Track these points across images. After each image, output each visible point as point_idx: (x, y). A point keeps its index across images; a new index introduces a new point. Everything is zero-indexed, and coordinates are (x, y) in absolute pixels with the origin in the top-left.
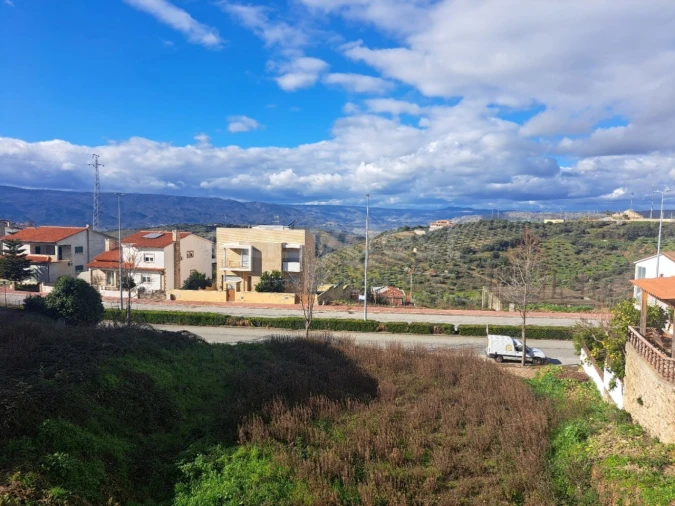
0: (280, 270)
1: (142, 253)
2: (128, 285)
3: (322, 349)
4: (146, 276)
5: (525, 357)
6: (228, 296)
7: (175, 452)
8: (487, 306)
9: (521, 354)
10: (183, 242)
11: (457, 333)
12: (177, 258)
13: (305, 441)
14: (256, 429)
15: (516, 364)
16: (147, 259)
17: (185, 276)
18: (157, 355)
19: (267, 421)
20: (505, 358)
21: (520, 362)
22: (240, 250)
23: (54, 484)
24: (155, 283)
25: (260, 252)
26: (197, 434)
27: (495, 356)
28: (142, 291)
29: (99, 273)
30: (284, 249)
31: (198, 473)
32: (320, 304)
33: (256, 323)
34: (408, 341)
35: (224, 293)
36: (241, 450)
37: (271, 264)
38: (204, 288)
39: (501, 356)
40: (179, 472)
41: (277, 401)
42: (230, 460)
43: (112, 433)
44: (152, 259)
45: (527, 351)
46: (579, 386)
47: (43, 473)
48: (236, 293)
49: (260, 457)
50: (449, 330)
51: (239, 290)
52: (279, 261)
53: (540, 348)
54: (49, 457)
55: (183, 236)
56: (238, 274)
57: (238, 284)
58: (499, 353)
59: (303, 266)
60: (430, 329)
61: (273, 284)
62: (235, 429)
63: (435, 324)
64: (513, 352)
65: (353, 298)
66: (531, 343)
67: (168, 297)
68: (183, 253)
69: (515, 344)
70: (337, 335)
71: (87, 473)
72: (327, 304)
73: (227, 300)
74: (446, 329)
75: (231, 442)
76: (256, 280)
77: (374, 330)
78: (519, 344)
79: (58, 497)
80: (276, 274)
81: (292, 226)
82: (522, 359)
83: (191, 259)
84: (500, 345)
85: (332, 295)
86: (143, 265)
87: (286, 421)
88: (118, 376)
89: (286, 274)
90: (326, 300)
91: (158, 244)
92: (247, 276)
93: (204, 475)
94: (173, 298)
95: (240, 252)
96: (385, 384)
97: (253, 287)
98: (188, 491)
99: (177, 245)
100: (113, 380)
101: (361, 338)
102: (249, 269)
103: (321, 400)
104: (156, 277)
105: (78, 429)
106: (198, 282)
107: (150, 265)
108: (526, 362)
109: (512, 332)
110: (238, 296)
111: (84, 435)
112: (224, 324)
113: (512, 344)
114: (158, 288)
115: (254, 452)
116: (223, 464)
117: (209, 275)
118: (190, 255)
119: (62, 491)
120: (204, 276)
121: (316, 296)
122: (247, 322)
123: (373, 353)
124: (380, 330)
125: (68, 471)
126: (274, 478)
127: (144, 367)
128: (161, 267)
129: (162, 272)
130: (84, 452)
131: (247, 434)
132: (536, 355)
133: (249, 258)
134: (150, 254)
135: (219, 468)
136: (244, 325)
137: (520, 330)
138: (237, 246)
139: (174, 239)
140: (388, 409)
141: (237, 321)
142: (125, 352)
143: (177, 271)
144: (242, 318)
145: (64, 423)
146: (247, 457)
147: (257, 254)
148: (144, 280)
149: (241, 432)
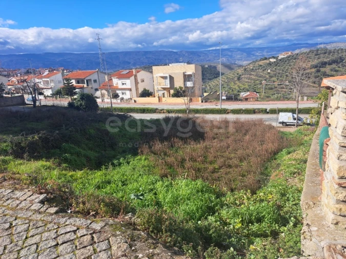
0: (182, 86)
1: (121, 81)
4: (124, 92)
5: (297, 123)
6: (159, 100)
7: (114, 157)
9: (295, 121)
10: (138, 75)
11: (268, 113)
12: (136, 83)
14: (146, 150)
15: (292, 127)
16: (123, 84)
17: (140, 90)
19: (150, 147)
20: (287, 124)
21: (294, 125)
24: (127, 95)
25: (173, 78)
27: (283, 123)
28: (122, 99)
29: (104, 91)
30: (185, 75)
31: (120, 164)
32: (202, 102)
33: (169, 111)
35: (158, 99)
36: (139, 157)
37: (179, 83)
38: (149, 96)
39: (286, 123)
42: (134, 160)
43: (91, 150)
44: (125, 84)
45: (299, 119)
47: (62, 160)
48: (163, 98)
49: (145, 159)
50: (265, 111)
51: (164, 97)
52: (182, 81)
54: (64, 155)
55: (138, 72)
56: (164, 89)
57: (164, 94)
58: (285, 121)
59: (194, 84)
60: (254, 112)
61: (178, 94)
63: (258, 109)
64: (292, 121)
65: (218, 98)
66: (301, 116)
67: (133, 101)
68: (139, 81)
69: (293, 116)
72: (206, 102)
73: (159, 102)
74: (262, 111)
75: (135, 154)
76: (172, 92)
77: (225, 113)
78: (295, 116)
80: (181, 88)
81: (189, 63)
82: (296, 124)
83: (143, 83)
84: (286, 117)
85: (209, 97)
86: (120, 86)
88: (95, 130)
89: (186, 87)
90: (206, 100)
91: (127, 76)
92: (168, 90)
94: (135, 101)
95: (164, 78)
97: (171, 95)
99: (136, 76)
100: (92, 131)
102: (169, 86)
104: (128, 92)
105: (76, 148)
106: (146, 94)
107: (124, 87)
108: (298, 125)
109: (293, 111)
110: (164, 99)
111: (78, 149)
112: (155, 112)
113: (292, 116)
114: (130, 97)
115: (144, 158)
116: (130, 161)
117: (151, 90)
118: (143, 81)
120: (148, 91)
121: (200, 98)
122: (165, 111)
124: (228, 113)
125: (71, 160)
126: (148, 166)
128: (129, 87)
129: (130, 90)
130: (78, 154)
131: (142, 151)
133: (168, 81)
134: (124, 81)
135: (128, 163)
136: (164, 112)
137: (295, 110)
138: (162, 75)
139: (134, 73)
141: (161, 111)
142: (99, 121)
143: (137, 89)
144: (163, 109)
145: (71, 146)
146: (140, 159)
147: (171, 78)
148: (123, 94)
149: (139, 151)
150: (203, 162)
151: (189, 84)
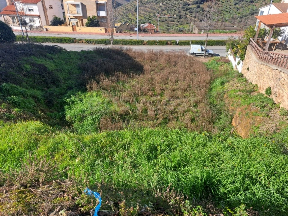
0: (96, 15)
1: (27, 6)
2: (24, 24)
3: (119, 53)
4: (32, 19)
5: (205, 54)
6: (73, 29)
7: (62, 94)
8: (192, 31)
9: (204, 52)
11: (178, 44)
12: (45, 10)
13: (115, 89)
14: (94, 85)
15: (201, 57)
16: (30, 10)
17: (51, 19)
18: (46, 56)
19: (98, 82)
20: (197, 54)
21: (203, 56)
22: (75, 4)
23: (15, 107)
24: (37, 23)
25: (85, 6)
26: (70, 88)
27: (193, 54)
28: (31, 27)
29: (7, 17)
30: (97, 4)
31: (73, 102)
32: (117, 33)
33: (88, 42)
34: (156, 48)
35: (71, 27)
36: (89, 94)
37: (92, 12)
38: (61, 25)
39: (195, 54)
40: (65, 102)
41: (101, 74)
42: (85, 97)
43: (34, 88)
44: (32, 10)
45: (207, 51)
46: (225, 64)
47: (9, 103)
49: (97, 95)
50: (175, 43)
51: (78, 26)
52: (95, 10)
53: (212, 50)
54: (10, 97)
56: (76, 17)
57: (77, 22)
58: (195, 52)
59: (107, 14)
60: (166, 43)
61: (94, 23)
62: (85, 86)
63: (169, 41)
64: (201, 52)
65: (132, 30)
66: (208, 48)
67: (45, 30)
68: (47, 7)
69: (202, 48)
70: (125, 47)
71: (27, 103)
72: (120, 32)
73: (73, 31)
74: (173, 43)
75: (85, 91)
76: (85, 21)
77: (142, 44)
78: (204, 48)
79: (18, 112)
80: (94, 17)
82: (204, 55)
83: (51, 10)
84: (196, 49)
85: (121, 28)
86: (28, 13)
87: (106, 82)
88: (30, 65)
89: (99, 17)
90: (120, 31)
91: (33, 2)
92: (81, 19)
93: (75, 103)
94: (47, 30)
95: (76, 5)
96: (146, 67)
97: (85, 24)
98: (70, 108)
99: (43, 2)
100: (28, 67)
101: (136, 48)
102: (81, 15)
103: (120, 74)
104: (37, 19)
105: (18, 87)
106: (57, 22)
107: (32, 13)
108: (205, 56)
109: (201, 43)
110: (78, 29)
111: (22, 89)
112: (73, 42)
113: (201, 48)
114: (39, 25)
115: (95, 94)
116: (83, 99)
117: (62, 18)
118: (51, 8)
119: (19, 110)
120: (60, 19)
121: (115, 29)
122: (84, 41)
123: (141, 54)
124: (144, 44)
125: (19, 103)
126: (104, 103)
127: (40, 61)
128: (38, 14)
129: (39, 17)
130: (24, 95)
131: (90, 87)
132: (210, 52)
133: (80, 9)
134: (31, 7)
135: (81, 100)
136: (82, 43)
137: (205, 42)
138: (73, 2)
140: (147, 77)
141: (80, 41)
142: (30, 55)
143: (46, 16)
144: (81, 40)
145: (12, 85)
146: (92, 96)
147: (84, 7)
148: (31, 21)
149: (88, 87)
150: (154, 95)
151: (103, 14)
